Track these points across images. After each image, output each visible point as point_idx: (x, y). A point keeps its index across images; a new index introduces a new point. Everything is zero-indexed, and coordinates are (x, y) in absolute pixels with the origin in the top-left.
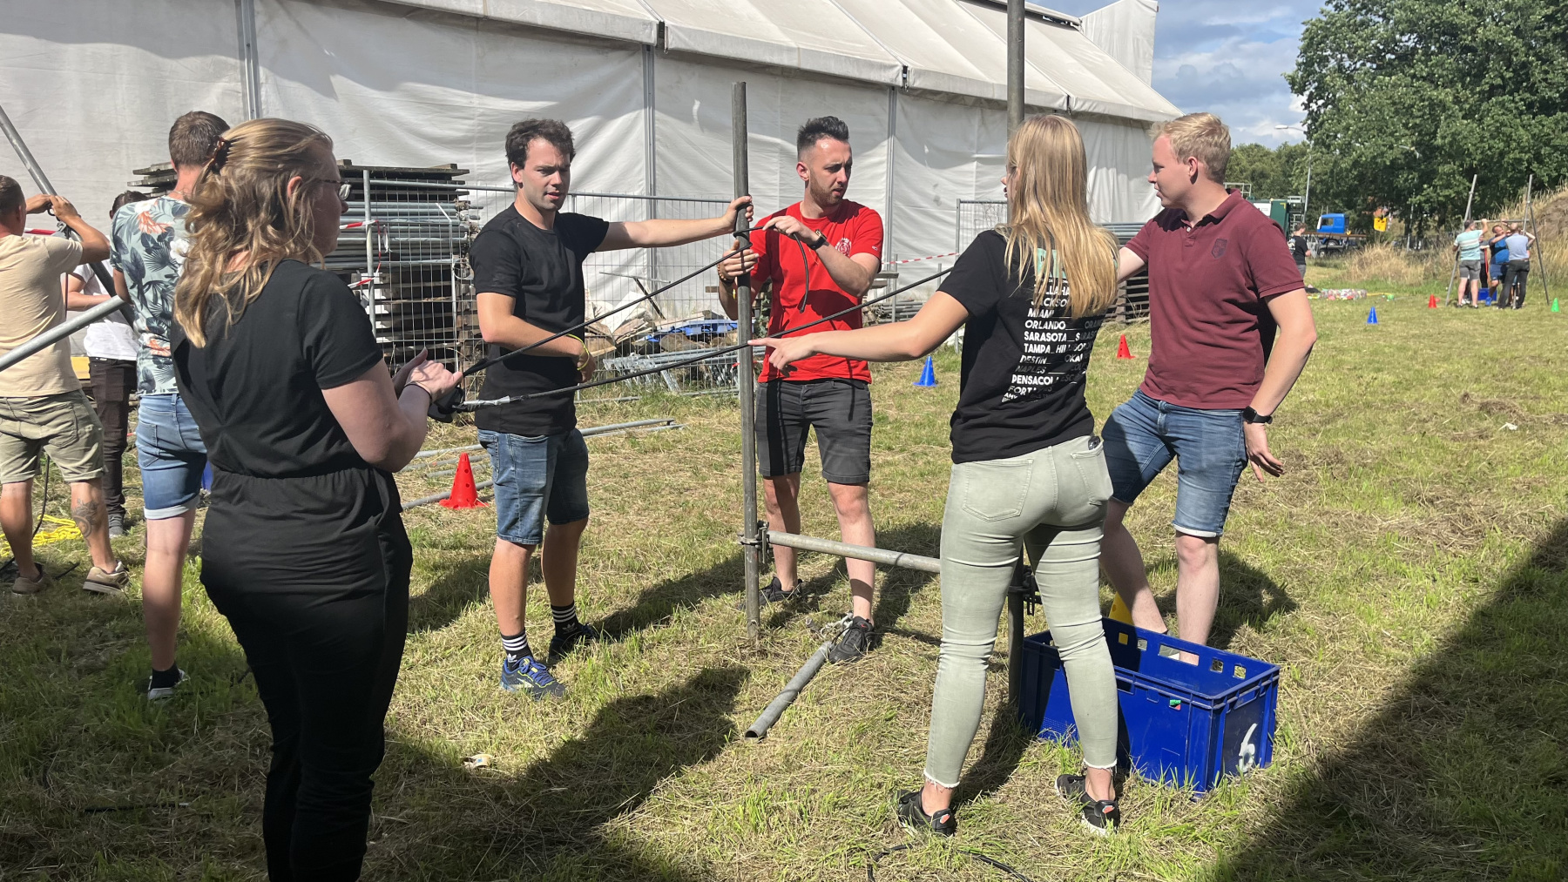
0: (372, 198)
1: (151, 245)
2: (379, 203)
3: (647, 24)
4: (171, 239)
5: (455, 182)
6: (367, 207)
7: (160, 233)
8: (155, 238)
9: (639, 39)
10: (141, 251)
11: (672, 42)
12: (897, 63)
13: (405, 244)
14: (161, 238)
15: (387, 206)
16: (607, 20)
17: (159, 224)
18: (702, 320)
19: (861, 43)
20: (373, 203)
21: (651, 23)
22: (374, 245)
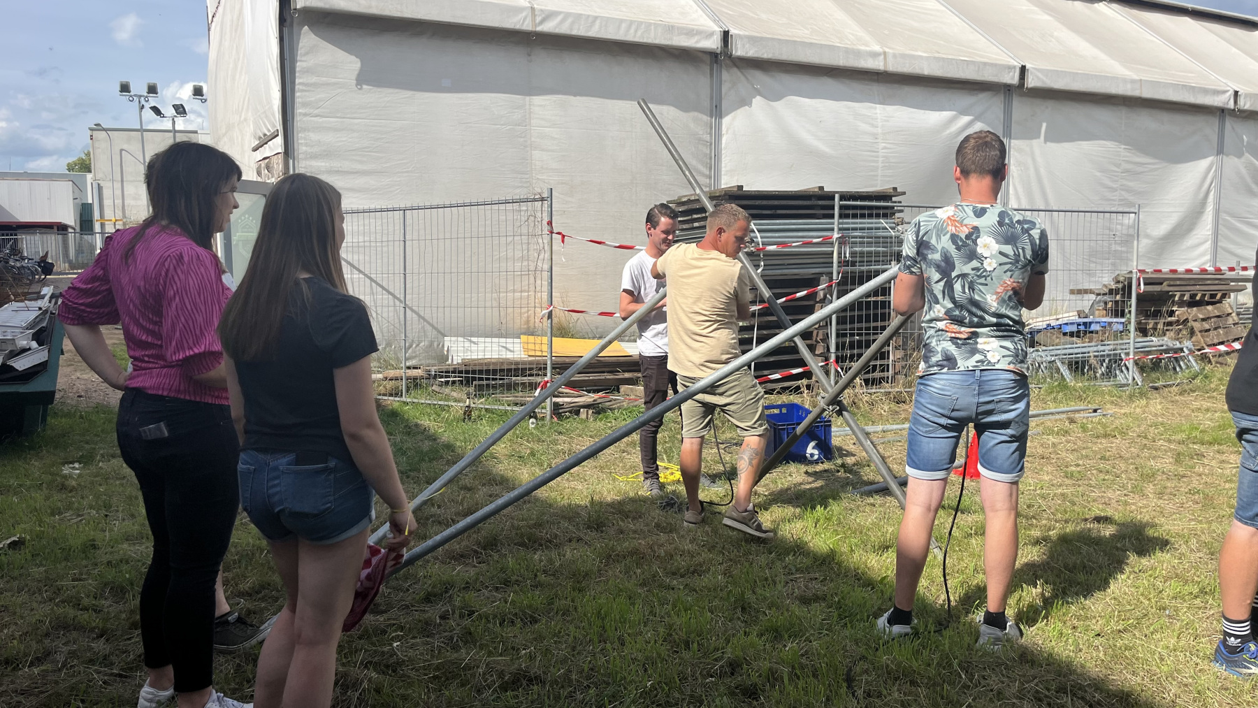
0: (841, 216)
1: (960, 244)
2: (845, 221)
3: (1011, 68)
4: (978, 237)
5: (895, 202)
6: (836, 223)
7: (967, 233)
8: (963, 237)
9: (1005, 81)
10: (952, 249)
11: (1031, 82)
12: (1229, 88)
13: (862, 253)
14: (968, 237)
15: (850, 223)
16: (979, 67)
17: (966, 225)
18: (1076, 319)
19: (1192, 73)
20: (841, 221)
21: (1014, 67)
22: (840, 253)
